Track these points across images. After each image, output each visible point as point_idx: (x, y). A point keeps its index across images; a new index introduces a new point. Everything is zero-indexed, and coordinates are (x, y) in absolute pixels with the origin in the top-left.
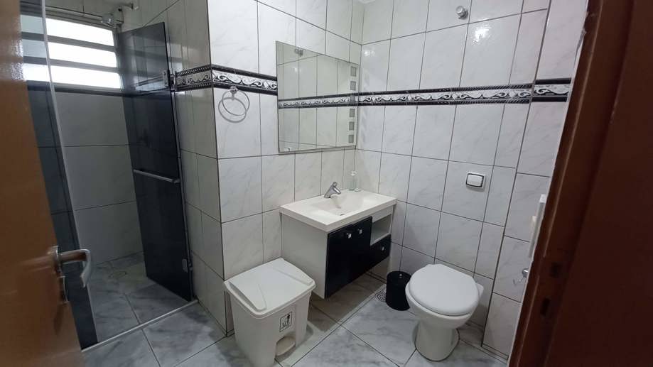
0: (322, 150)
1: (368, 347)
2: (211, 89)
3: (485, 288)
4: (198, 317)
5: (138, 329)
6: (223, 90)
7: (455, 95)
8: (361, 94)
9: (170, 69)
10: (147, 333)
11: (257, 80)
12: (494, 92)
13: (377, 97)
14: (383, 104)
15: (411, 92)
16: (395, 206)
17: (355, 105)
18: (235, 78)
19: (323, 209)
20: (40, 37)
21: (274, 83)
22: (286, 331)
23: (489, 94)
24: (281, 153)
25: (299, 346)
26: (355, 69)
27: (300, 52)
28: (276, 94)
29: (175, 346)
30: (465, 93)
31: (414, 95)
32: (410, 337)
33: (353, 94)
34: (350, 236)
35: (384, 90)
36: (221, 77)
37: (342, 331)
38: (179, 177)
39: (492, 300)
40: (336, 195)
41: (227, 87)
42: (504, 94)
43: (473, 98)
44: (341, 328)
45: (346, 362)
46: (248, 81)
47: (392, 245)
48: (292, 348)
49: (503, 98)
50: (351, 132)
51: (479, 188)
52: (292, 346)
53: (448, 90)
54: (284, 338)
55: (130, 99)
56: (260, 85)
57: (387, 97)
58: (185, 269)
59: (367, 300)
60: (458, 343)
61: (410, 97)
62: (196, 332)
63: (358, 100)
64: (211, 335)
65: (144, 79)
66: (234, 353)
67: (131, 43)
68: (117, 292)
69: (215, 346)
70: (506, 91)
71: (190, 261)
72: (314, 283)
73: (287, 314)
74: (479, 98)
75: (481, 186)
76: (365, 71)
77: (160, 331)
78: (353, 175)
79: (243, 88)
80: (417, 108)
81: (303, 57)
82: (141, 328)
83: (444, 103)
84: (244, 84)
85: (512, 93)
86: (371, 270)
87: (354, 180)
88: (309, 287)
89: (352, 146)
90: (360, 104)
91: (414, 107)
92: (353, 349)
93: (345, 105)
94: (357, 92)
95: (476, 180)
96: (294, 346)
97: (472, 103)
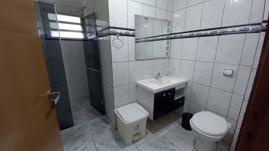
0: (154, 59)
1: (172, 144)
2: (109, 36)
3: (232, 125)
4: (107, 122)
5: (86, 123)
6: (114, 36)
7: (218, 31)
8: (172, 34)
9: (97, 30)
10: (89, 125)
11: (127, 31)
12: (240, 28)
13: (179, 35)
14: (182, 38)
15: (196, 31)
16: (187, 84)
17: (169, 39)
18: (118, 31)
19: (154, 84)
20: (55, 21)
21: (134, 32)
22: (137, 132)
23: (237, 29)
24: (137, 60)
25: (142, 138)
26: (169, 23)
27: (146, 18)
28: (134, 36)
29: (98, 131)
30: (224, 29)
31: (197, 33)
32: (192, 143)
33: (168, 34)
34: (164, 95)
35: (183, 31)
36: (113, 31)
37: (160, 135)
38: (100, 70)
39: (236, 131)
40: (160, 78)
41: (115, 35)
42: (246, 29)
43: (228, 32)
44: (160, 134)
45: (161, 148)
46: (123, 32)
47: (185, 101)
48: (139, 139)
49: (246, 30)
50: (167, 51)
51: (231, 76)
52: (139, 138)
53: (215, 29)
54: (136, 134)
55: (86, 42)
56: (128, 33)
57: (184, 35)
58: (102, 104)
59: (173, 123)
60: (216, 149)
61: (195, 34)
62: (105, 127)
63: (171, 37)
64: (110, 129)
65: (90, 34)
66: (117, 137)
67: (87, 21)
68: (81, 109)
69: (111, 133)
70: (247, 27)
71: (104, 101)
72: (148, 114)
73: (137, 125)
74: (231, 32)
75: (232, 75)
76: (174, 24)
77: (94, 125)
78: (168, 69)
79: (121, 35)
80: (199, 38)
81: (147, 20)
82: (88, 123)
83: (213, 35)
84: (122, 33)
85: (250, 28)
86: (175, 111)
87: (168, 72)
88: (146, 115)
89: (168, 57)
90: (171, 38)
91: (197, 38)
92: (165, 144)
93: (165, 39)
94: (170, 33)
95: (229, 72)
96: (140, 138)
97: (227, 34)
